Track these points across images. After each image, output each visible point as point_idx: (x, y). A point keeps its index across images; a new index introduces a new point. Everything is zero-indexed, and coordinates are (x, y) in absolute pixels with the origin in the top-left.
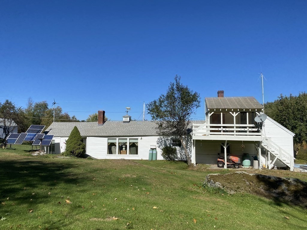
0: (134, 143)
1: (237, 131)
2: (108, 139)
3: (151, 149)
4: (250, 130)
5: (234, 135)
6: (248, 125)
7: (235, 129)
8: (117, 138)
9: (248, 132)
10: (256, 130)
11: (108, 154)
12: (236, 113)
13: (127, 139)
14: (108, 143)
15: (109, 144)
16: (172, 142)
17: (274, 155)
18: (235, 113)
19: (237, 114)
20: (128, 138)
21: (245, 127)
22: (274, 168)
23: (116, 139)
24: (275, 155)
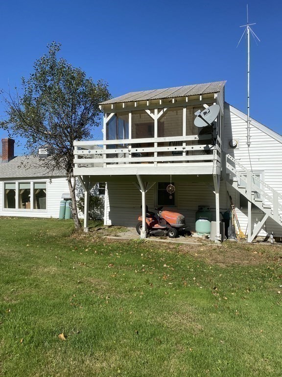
0: (42, 190)
1: (160, 154)
2: (5, 183)
3: (64, 199)
4: (189, 148)
5: (152, 163)
6: (184, 137)
7: (156, 149)
8: (17, 182)
9: (184, 154)
10: (202, 147)
11: (5, 207)
12: (159, 112)
13: (30, 183)
14: (5, 190)
15: (7, 192)
16: (98, 188)
17: (262, 208)
18: (156, 111)
19: (161, 113)
20: (32, 181)
21: (179, 143)
22: (269, 240)
23: (15, 183)
24: (264, 210)
